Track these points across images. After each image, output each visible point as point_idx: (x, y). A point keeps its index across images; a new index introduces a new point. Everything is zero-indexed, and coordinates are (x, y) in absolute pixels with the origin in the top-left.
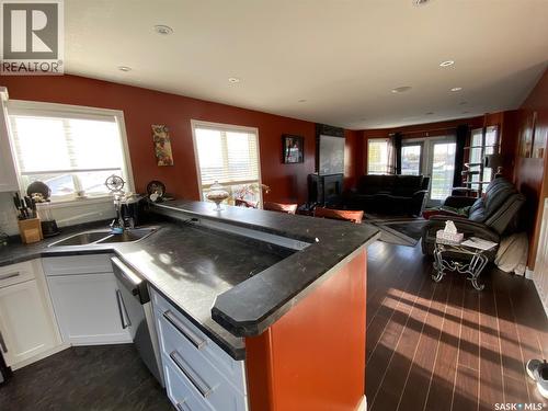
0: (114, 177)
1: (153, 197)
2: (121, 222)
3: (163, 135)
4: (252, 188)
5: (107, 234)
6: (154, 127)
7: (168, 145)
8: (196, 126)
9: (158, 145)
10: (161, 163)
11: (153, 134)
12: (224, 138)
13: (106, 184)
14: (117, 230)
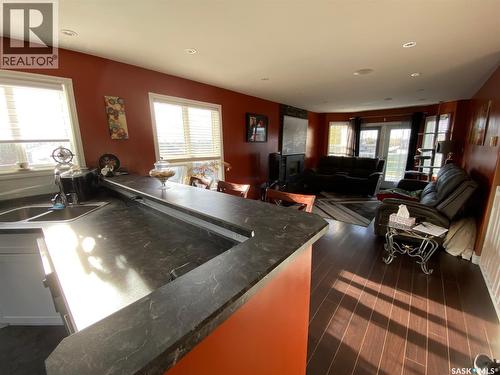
0: (62, 148)
1: (104, 171)
2: (63, 197)
3: (117, 107)
4: (213, 165)
5: (46, 209)
6: (107, 98)
7: (122, 118)
8: (155, 100)
9: (112, 117)
10: (115, 136)
11: (106, 105)
12: (186, 114)
13: (53, 156)
14: (59, 206)
